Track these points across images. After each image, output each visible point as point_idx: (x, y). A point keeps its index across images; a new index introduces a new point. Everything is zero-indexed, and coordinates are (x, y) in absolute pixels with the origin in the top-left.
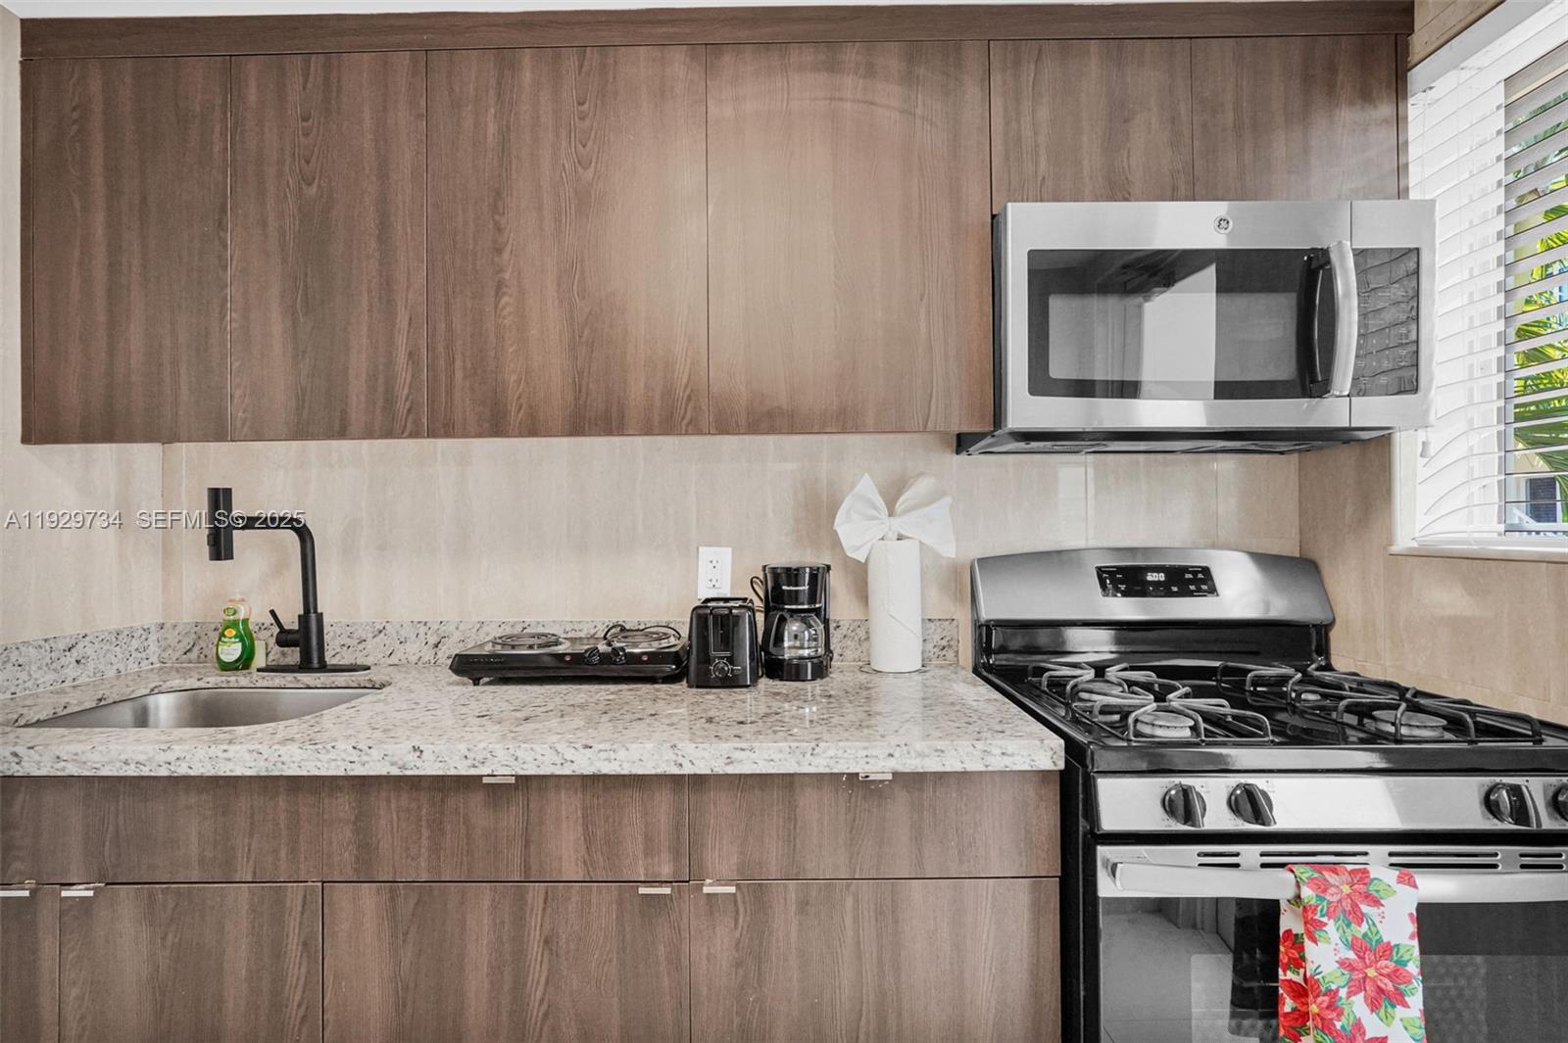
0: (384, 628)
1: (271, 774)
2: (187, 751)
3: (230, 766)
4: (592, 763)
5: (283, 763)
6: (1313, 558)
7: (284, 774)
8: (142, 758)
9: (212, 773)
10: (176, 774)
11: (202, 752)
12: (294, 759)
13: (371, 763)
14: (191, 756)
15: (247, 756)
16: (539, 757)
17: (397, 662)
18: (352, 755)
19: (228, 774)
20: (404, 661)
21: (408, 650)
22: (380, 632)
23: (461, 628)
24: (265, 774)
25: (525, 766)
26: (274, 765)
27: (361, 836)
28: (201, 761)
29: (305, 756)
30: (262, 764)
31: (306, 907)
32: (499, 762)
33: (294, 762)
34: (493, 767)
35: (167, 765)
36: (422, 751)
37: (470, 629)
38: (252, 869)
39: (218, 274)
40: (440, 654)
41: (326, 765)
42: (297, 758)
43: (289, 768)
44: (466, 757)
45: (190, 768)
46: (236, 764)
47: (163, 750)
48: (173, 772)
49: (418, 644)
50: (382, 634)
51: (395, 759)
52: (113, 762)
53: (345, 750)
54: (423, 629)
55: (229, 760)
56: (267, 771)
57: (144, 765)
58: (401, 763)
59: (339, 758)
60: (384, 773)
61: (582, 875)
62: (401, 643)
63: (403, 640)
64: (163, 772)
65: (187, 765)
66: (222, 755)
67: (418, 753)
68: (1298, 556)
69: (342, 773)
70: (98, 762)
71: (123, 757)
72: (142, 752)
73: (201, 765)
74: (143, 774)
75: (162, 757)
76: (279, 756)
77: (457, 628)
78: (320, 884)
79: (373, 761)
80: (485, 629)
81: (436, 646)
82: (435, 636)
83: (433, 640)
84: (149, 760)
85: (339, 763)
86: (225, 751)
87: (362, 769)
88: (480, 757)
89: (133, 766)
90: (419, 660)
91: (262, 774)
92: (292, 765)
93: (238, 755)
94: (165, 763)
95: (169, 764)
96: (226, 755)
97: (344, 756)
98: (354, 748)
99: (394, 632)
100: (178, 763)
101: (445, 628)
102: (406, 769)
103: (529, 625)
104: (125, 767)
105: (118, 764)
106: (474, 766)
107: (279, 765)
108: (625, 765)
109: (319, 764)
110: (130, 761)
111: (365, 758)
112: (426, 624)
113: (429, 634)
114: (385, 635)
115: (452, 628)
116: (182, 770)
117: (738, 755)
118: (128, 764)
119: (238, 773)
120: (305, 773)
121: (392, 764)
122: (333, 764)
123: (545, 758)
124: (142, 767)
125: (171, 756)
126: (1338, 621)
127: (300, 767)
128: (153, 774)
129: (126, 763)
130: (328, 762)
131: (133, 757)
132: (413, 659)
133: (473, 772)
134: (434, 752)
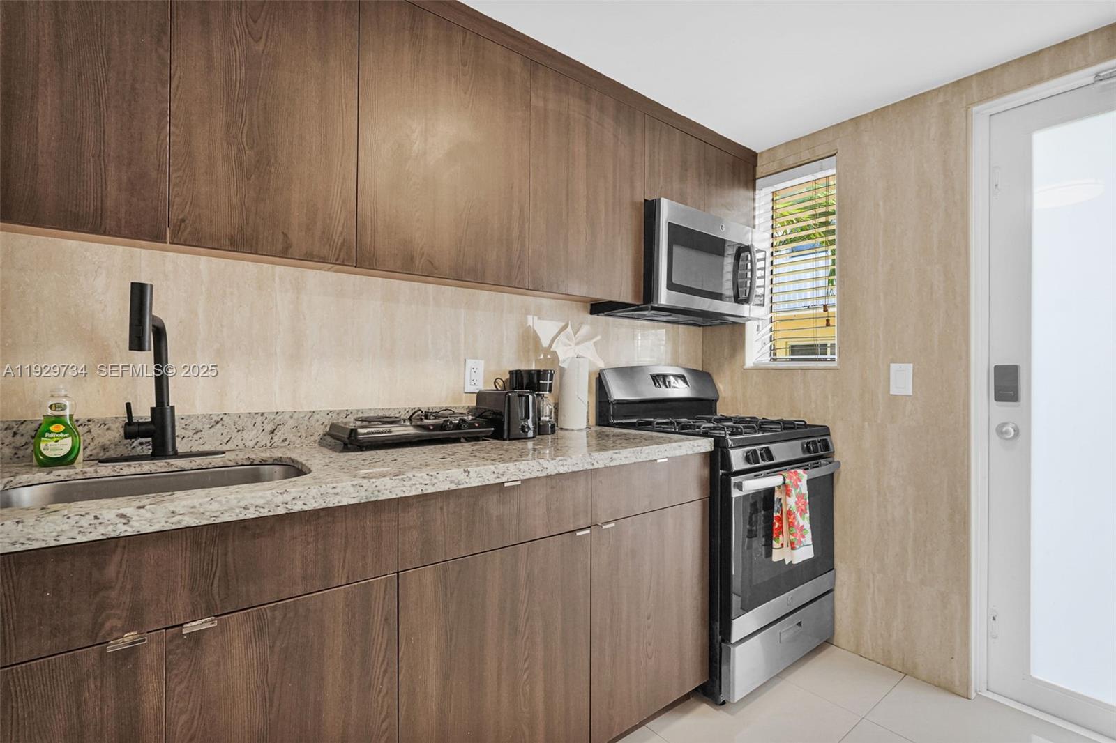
0: (221, 419)
1: (370, 500)
2: (302, 492)
3: (338, 498)
4: (556, 468)
5: (379, 491)
6: (707, 371)
7: (379, 499)
8: (261, 502)
9: (324, 505)
10: (292, 511)
11: (315, 491)
12: (386, 487)
13: (438, 484)
14: (305, 495)
15: (352, 490)
16: (531, 468)
17: (234, 447)
18: (426, 480)
19: (336, 505)
20: (241, 446)
21: (245, 437)
22: (218, 423)
23: (295, 417)
24: (366, 500)
25: (524, 474)
26: (372, 493)
27: (424, 536)
28: (314, 498)
29: (394, 484)
30: (363, 494)
31: (387, 592)
32: (511, 473)
33: (386, 490)
34: (508, 477)
35: (285, 505)
36: (469, 472)
37: (302, 417)
38: (346, 575)
39: (156, 86)
40: (276, 438)
41: (409, 489)
42: (388, 486)
43: (383, 494)
44: (494, 472)
45: (305, 504)
46: (342, 497)
47: (281, 493)
48: (289, 510)
49: (255, 432)
50: (220, 425)
51: (453, 479)
52: (232, 509)
53: (422, 477)
54: (260, 419)
55: (337, 494)
56: (366, 498)
57: (263, 508)
58: (456, 481)
59: (417, 483)
60: (447, 489)
61: (545, 533)
62: (238, 431)
63: (241, 429)
64: (281, 511)
65: (303, 502)
66: (331, 491)
67: (467, 474)
68: (701, 370)
69: (419, 492)
70: (217, 511)
71: (242, 504)
72: (261, 497)
73: (314, 501)
74: (262, 515)
75: (280, 499)
76: (376, 486)
77: (292, 417)
78: (396, 574)
79: (440, 482)
80: (316, 417)
81: (272, 432)
82: (271, 424)
83: (269, 428)
84: (267, 503)
85: (418, 486)
86: (334, 488)
87: (433, 488)
88: (501, 472)
89: (252, 510)
90: (256, 444)
91: (362, 501)
92: (385, 491)
93: (344, 490)
94: (283, 503)
95: (287, 503)
96: (335, 491)
97: (421, 481)
98: (428, 475)
99: (231, 423)
100: (294, 502)
101: (280, 417)
102: (460, 485)
103: (351, 413)
104: (244, 512)
105: (238, 511)
106: (498, 478)
107: (376, 493)
108: (570, 467)
109: (404, 489)
110: (249, 506)
111: (435, 481)
112: (262, 414)
113: (265, 423)
114: (223, 425)
115: (287, 417)
116: (298, 507)
117: (615, 456)
118: (248, 509)
119: (344, 503)
120: (394, 496)
121: (451, 483)
122: (414, 487)
123: (534, 468)
124: (261, 510)
125: (287, 498)
126: (720, 399)
127: (391, 492)
128: (271, 514)
129: (246, 508)
130: (410, 487)
131: (253, 502)
132: (251, 444)
133: (498, 481)
134: (476, 472)
